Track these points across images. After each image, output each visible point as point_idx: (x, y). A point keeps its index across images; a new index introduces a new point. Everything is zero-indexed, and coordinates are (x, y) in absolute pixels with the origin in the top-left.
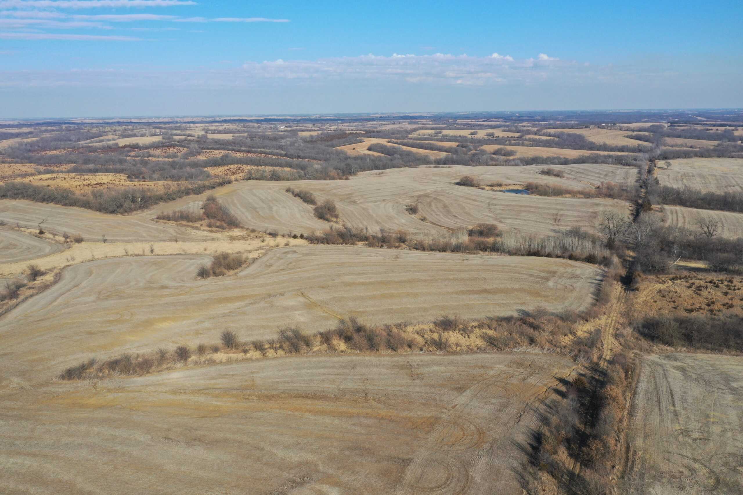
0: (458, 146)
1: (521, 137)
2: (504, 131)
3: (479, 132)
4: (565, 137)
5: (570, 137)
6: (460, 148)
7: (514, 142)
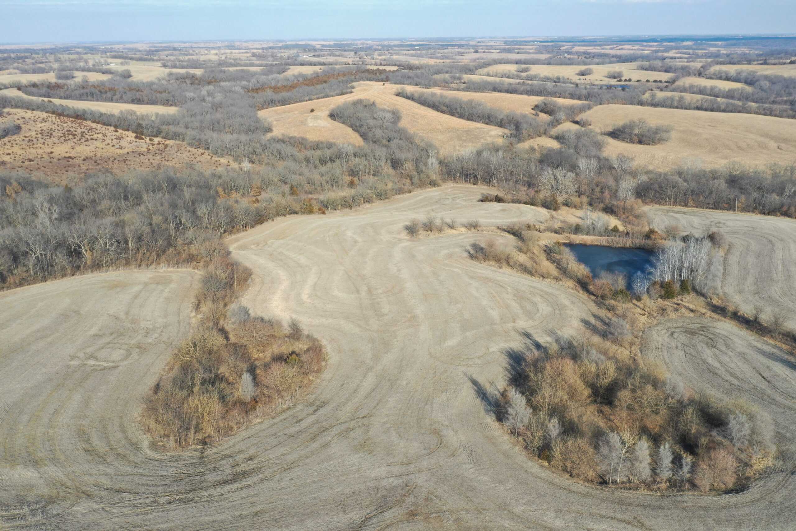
0: (536, 107)
1: (673, 81)
2: (642, 68)
3: (594, 71)
4: (766, 84)
5: (774, 83)
6: (537, 115)
7: (660, 95)
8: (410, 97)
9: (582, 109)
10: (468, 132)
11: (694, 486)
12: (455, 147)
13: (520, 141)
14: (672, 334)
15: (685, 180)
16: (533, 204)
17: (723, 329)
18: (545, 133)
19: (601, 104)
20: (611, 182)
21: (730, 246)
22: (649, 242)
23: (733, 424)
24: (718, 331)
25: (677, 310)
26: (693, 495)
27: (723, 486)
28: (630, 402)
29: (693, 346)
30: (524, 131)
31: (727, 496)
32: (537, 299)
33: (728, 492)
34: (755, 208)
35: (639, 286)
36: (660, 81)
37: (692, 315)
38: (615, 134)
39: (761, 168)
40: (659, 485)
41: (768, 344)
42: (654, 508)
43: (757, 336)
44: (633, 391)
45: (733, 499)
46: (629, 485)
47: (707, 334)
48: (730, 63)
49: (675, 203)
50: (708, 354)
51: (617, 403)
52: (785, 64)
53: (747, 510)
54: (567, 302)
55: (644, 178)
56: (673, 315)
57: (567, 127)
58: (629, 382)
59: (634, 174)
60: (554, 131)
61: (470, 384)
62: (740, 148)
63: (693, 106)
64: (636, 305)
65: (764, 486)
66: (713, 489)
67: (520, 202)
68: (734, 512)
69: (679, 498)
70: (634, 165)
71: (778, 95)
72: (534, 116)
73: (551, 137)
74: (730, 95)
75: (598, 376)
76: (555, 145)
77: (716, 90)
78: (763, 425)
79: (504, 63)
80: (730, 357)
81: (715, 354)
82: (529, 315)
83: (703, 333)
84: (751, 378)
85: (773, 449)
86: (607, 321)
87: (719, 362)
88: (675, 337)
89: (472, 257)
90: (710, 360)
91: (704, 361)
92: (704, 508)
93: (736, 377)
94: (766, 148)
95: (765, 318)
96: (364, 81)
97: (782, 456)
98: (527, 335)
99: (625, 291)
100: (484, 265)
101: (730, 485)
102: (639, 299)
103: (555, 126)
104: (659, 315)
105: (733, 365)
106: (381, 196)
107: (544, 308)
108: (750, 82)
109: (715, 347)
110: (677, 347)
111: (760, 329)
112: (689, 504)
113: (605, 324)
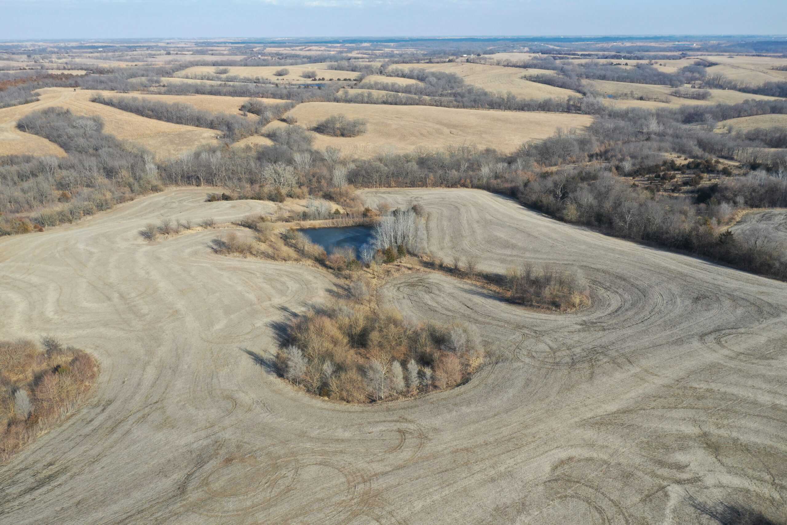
0: (243, 108)
1: (360, 80)
2: (332, 68)
3: (290, 71)
4: (433, 80)
5: (439, 79)
6: (245, 115)
7: (352, 92)
8: (109, 103)
9: (287, 108)
10: (180, 135)
11: (435, 387)
12: (169, 151)
13: (234, 140)
14: (398, 289)
15: (386, 165)
16: (260, 199)
17: (435, 279)
18: (256, 132)
19: (302, 102)
20: (325, 172)
21: (429, 215)
22: (367, 219)
23: (454, 337)
24: (431, 281)
25: (399, 270)
26: (436, 393)
27: (455, 383)
28: (379, 340)
29: (416, 294)
30: (236, 131)
31: (458, 388)
32: (285, 279)
33: (458, 386)
34: (442, 183)
35: (366, 255)
36: (350, 80)
37: (410, 272)
38: (320, 129)
39: (441, 150)
40: (412, 393)
41: (468, 284)
42: (412, 407)
43: (459, 279)
44: (381, 331)
45: (462, 388)
46: (390, 398)
47: (424, 284)
48: (404, 62)
49: (380, 185)
50: (427, 298)
51: (370, 343)
52: (445, 62)
53: (472, 393)
54: (310, 278)
55: (352, 166)
56: (396, 275)
57: (275, 125)
58: (377, 325)
59: (344, 163)
60: (265, 129)
61: (246, 356)
62: (421, 134)
63: (380, 101)
64: (367, 272)
65: (480, 376)
66: (448, 386)
67: (247, 198)
68: (464, 396)
69: (428, 397)
70: (342, 155)
71: (444, 89)
72: (242, 117)
73: (263, 135)
74: (407, 90)
75: (351, 326)
76: (268, 142)
77: (396, 86)
78: (473, 333)
79: (202, 65)
80: (443, 298)
81: (432, 298)
82: (282, 293)
83: (420, 284)
84: (460, 309)
85: (482, 351)
86: (347, 287)
87: (436, 303)
88: (401, 290)
89: (216, 251)
90: (429, 302)
91: (426, 304)
92: (444, 399)
93: (450, 311)
94: (442, 133)
95: (462, 265)
96: (50, 87)
97: (489, 354)
98: (284, 309)
99: (356, 260)
100: (231, 256)
101: (459, 381)
102: (368, 266)
103: (265, 125)
104: (386, 276)
105: (446, 303)
106: (102, 206)
107: (293, 286)
108: (421, 78)
109: (431, 292)
110: (404, 298)
111: (460, 274)
112: (435, 399)
113: (345, 290)
